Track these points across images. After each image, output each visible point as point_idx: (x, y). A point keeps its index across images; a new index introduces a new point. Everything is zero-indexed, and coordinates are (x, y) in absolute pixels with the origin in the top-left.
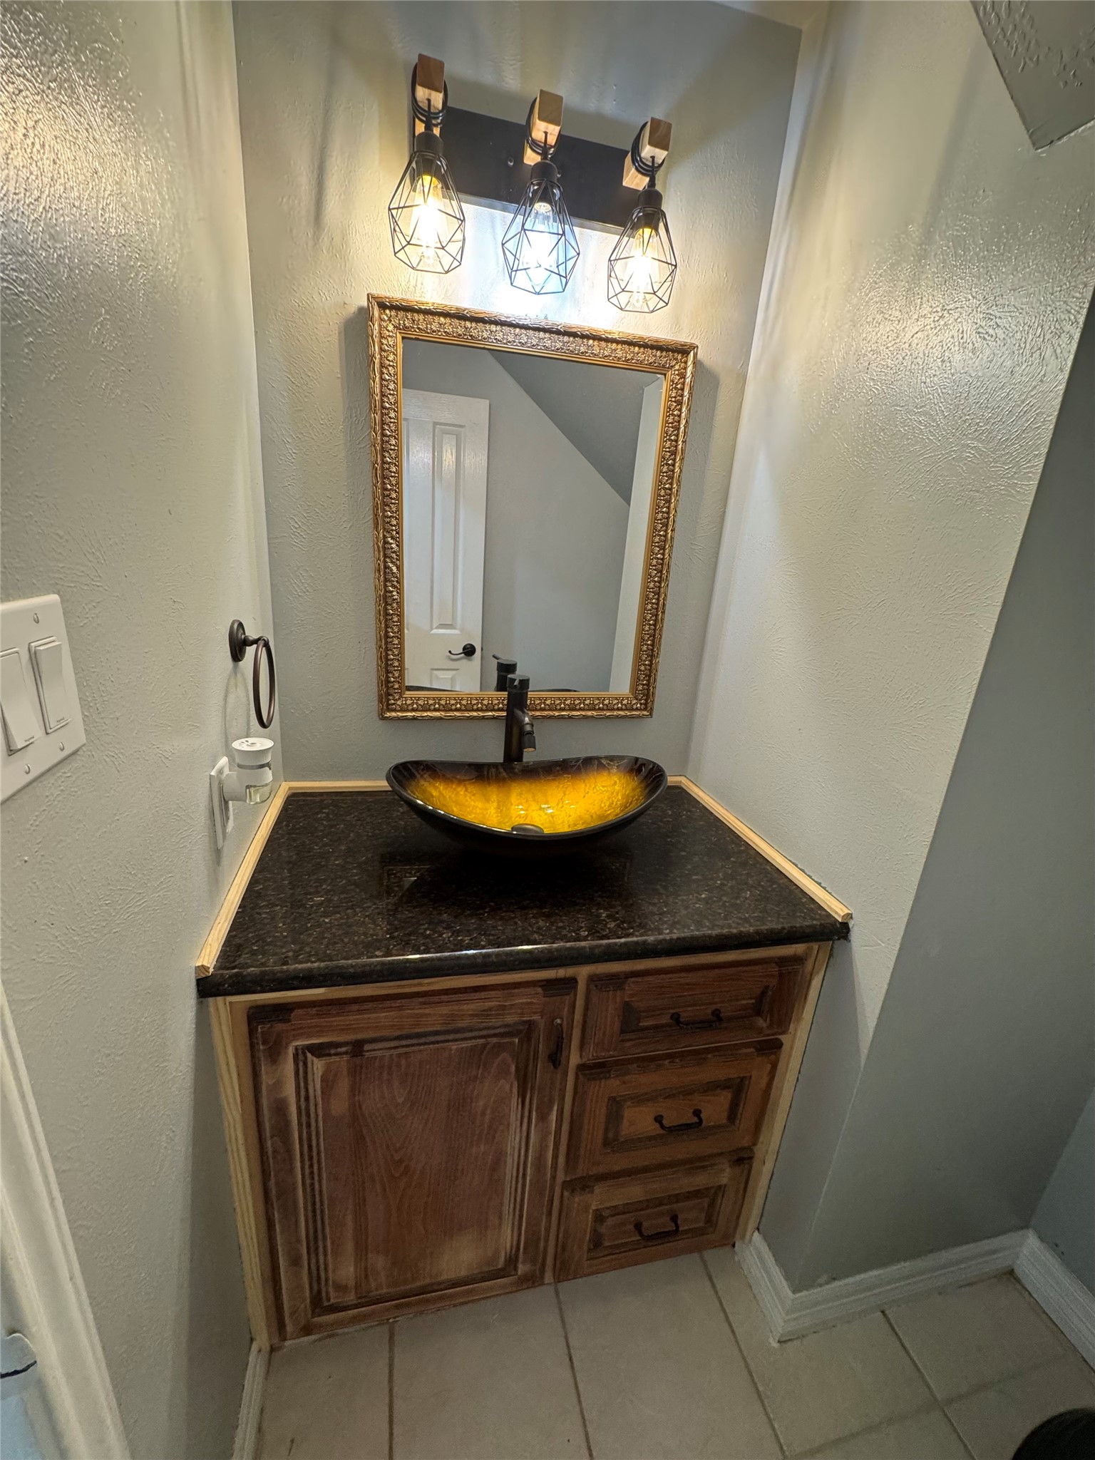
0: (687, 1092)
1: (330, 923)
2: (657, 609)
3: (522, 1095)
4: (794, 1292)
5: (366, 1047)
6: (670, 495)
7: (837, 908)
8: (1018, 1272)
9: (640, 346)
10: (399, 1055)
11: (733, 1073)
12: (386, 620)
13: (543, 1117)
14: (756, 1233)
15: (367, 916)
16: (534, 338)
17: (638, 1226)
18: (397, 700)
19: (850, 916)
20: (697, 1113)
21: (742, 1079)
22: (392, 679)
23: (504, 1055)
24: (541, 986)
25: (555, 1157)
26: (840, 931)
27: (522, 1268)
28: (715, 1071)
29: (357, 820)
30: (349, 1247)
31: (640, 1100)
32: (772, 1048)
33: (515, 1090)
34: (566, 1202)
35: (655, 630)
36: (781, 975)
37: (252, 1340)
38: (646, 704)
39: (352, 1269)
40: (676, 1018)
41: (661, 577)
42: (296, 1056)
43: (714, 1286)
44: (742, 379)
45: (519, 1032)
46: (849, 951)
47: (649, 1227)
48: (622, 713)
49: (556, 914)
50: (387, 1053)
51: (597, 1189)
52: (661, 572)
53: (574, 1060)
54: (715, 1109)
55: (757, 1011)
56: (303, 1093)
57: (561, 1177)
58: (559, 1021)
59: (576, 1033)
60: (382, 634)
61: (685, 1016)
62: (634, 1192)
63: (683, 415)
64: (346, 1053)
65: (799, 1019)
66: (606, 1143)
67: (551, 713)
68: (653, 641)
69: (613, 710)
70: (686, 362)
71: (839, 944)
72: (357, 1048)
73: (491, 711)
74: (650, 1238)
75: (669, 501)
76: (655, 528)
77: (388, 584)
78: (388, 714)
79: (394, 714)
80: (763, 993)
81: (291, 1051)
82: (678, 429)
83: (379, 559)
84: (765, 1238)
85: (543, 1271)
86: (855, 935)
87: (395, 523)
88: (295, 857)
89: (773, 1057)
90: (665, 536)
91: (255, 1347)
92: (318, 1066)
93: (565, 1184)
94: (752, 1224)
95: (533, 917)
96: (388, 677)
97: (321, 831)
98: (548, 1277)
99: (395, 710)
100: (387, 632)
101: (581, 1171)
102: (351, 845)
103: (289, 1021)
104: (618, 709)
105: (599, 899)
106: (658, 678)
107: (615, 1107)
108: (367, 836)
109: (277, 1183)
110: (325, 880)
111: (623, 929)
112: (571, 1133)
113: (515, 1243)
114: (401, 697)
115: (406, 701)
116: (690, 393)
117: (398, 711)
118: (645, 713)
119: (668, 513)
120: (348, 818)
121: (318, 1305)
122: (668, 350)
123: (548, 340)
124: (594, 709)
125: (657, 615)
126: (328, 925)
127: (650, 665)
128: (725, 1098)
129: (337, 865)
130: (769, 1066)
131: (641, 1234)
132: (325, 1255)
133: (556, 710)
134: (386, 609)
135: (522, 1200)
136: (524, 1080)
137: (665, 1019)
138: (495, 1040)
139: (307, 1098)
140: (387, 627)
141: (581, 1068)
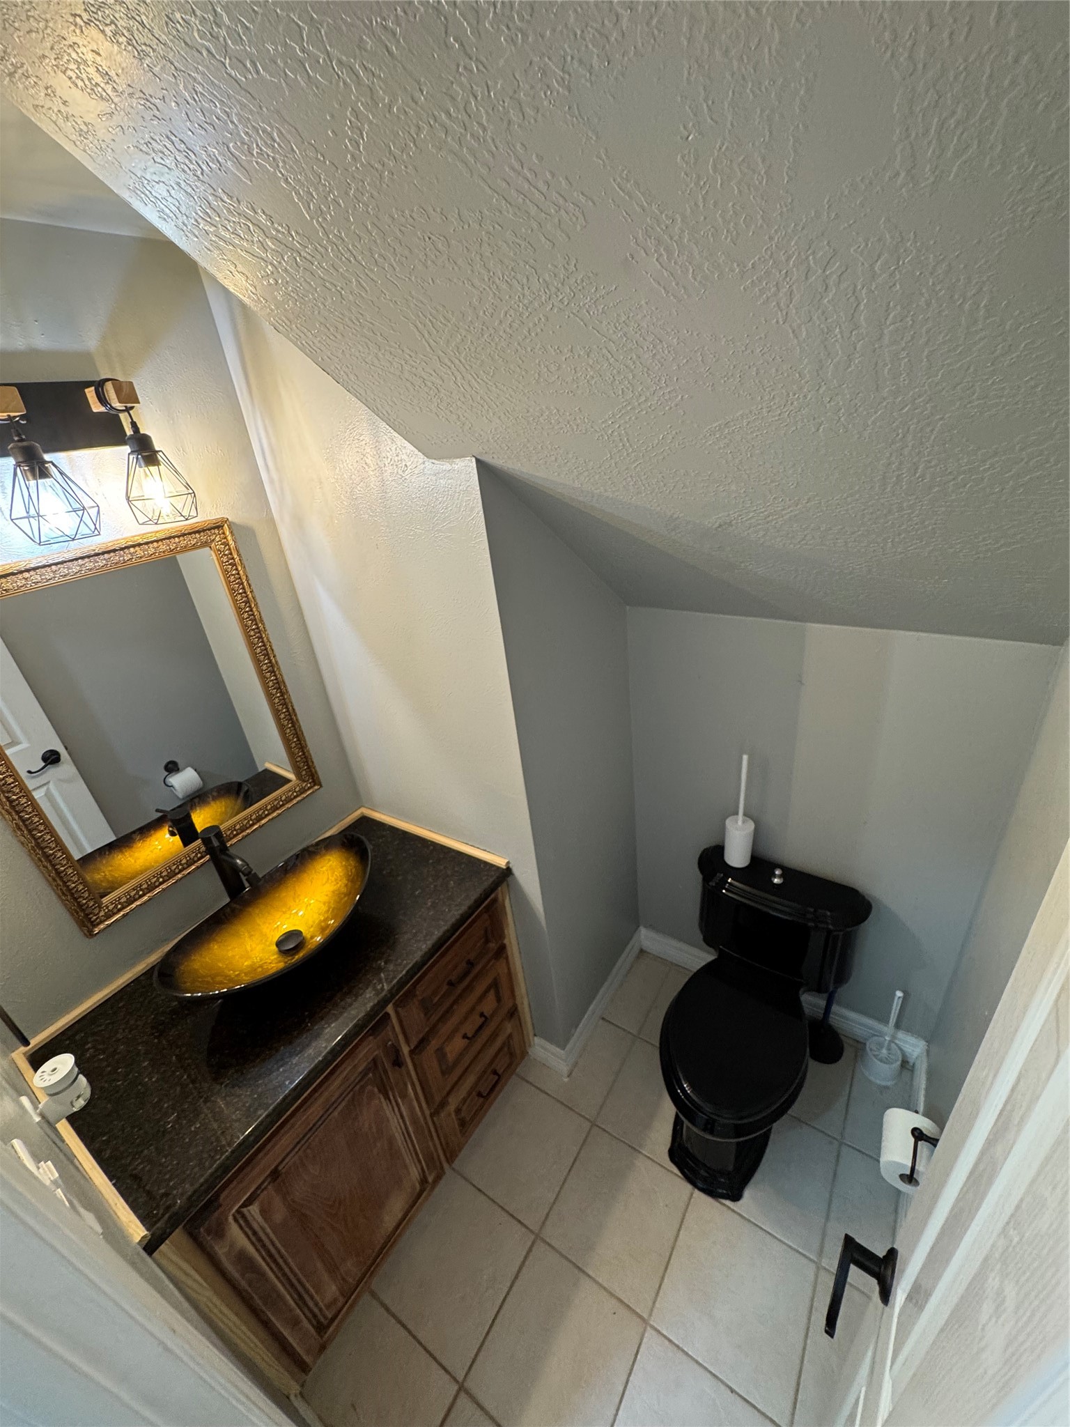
0: (473, 1009)
1: (202, 1125)
2: (289, 715)
3: (387, 1098)
4: (563, 1048)
5: (280, 1168)
6: (259, 632)
7: (501, 862)
8: (644, 949)
9: (179, 537)
10: (305, 1151)
11: (487, 981)
12: (50, 861)
13: (404, 1096)
14: (535, 1038)
15: (225, 1097)
16: (75, 567)
17: (480, 1095)
18: (98, 914)
19: (508, 863)
20: (482, 1015)
21: (495, 979)
22: (84, 901)
23: (369, 1087)
24: (371, 1035)
25: (420, 1107)
26: (507, 872)
27: (430, 1179)
28: (480, 989)
29: (130, 1032)
30: (326, 1277)
31: (449, 1038)
32: (502, 950)
33: (383, 1100)
34: (437, 1123)
35: (295, 729)
36: (490, 916)
37: (288, 1398)
38: (314, 781)
39: (334, 1288)
40: (451, 984)
41: (281, 692)
42: (236, 1220)
43: (527, 1082)
44: (271, 522)
45: (370, 1069)
46: (515, 878)
47: (485, 1091)
48: (299, 799)
49: (354, 987)
50: (296, 1157)
51: (450, 1100)
52: (280, 688)
53: (405, 1050)
54: (488, 1006)
55: (487, 941)
56: (250, 1233)
57: (427, 1113)
58: (390, 1043)
59: (401, 1037)
60: (53, 874)
61: (453, 977)
62: (470, 1080)
63: (241, 572)
64: (269, 1183)
65: (508, 925)
66: (443, 1073)
67: (244, 834)
68: (297, 737)
69: (292, 800)
70: (224, 533)
71: (509, 879)
72: (275, 1175)
73: (192, 864)
74: (489, 1094)
75: (261, 637)
76: (259, 660)
77: (34, 833)
78: (96, 930)
79: (102, 926)
80: (486, 931)
81: (231, 1219)
82: (242, 584)
83: (14, 819)
84: (541, 1037)
85: (442, 1168)
86: (515, 871)
87: (12, 780)
88: (109, 1106)
89: (504, 955)
90: (270, 662)
91: (292, 1398)
92: (254, 1209)
93: (432, 1115)
94: (531, 1034)
95: (341, 1000)
96: (79, 903)
97: (108, 1066)
98: (446, 1165)
99: (101, 922)
100: (56, 870)
101: (438, 1099)
102: (150, 1056)
103: (221, 1206)
104: (295, 797)
105: (372, 954)
106: (314, 760)
107: (440, 1053)
108: (156, 1037)
109: (260, 1298)
110: (160, 1100)
111: (400, 965)
112: (423, 1089)
113: (420, 1171)
114: (100, 907)
115: (107, 908)
116: (239, 555)
117: (105, 921)
118: (316, 787)
119: (264, 645)
120: (119, 1036)
121: (321, 1328)
122: (204, 531)
123: (89, 564)
124: (278, 809)
125: (291, 719)
126: (202, 1128)
127: (304, 754)
128: (491, 995)
129: (156, 1081)
130: (505, 961)
131: (482, 1096)
132: (312, 1298)
133: (247, 828)
134: (44, 853)
135: (414, 1146)
136: (384, 1092)
137: (445, 987)
138: (358, 1087)
139: (255, 1233)
140: (53, 866)
141: (412, 1052)
